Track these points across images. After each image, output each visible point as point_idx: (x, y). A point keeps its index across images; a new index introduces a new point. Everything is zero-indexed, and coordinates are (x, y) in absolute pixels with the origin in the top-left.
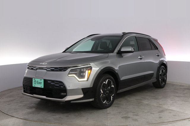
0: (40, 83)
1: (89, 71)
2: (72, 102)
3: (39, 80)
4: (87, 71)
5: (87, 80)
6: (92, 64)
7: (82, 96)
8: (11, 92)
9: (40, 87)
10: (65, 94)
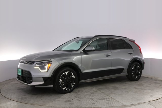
1: (49, 65)
2: (35, 87)
4: (47, 65)
5: (47, 71)
6: (52, 60)
7: (43, 83)
8: (11, 82)
10: (32, 81)
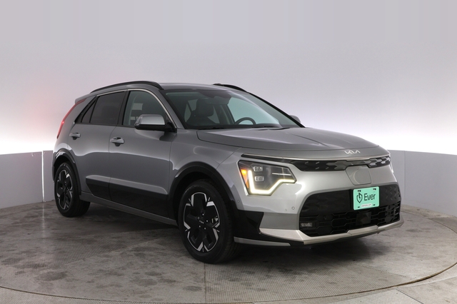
0: (372, 197)
3: (369, 191)
9: (371, 206)
